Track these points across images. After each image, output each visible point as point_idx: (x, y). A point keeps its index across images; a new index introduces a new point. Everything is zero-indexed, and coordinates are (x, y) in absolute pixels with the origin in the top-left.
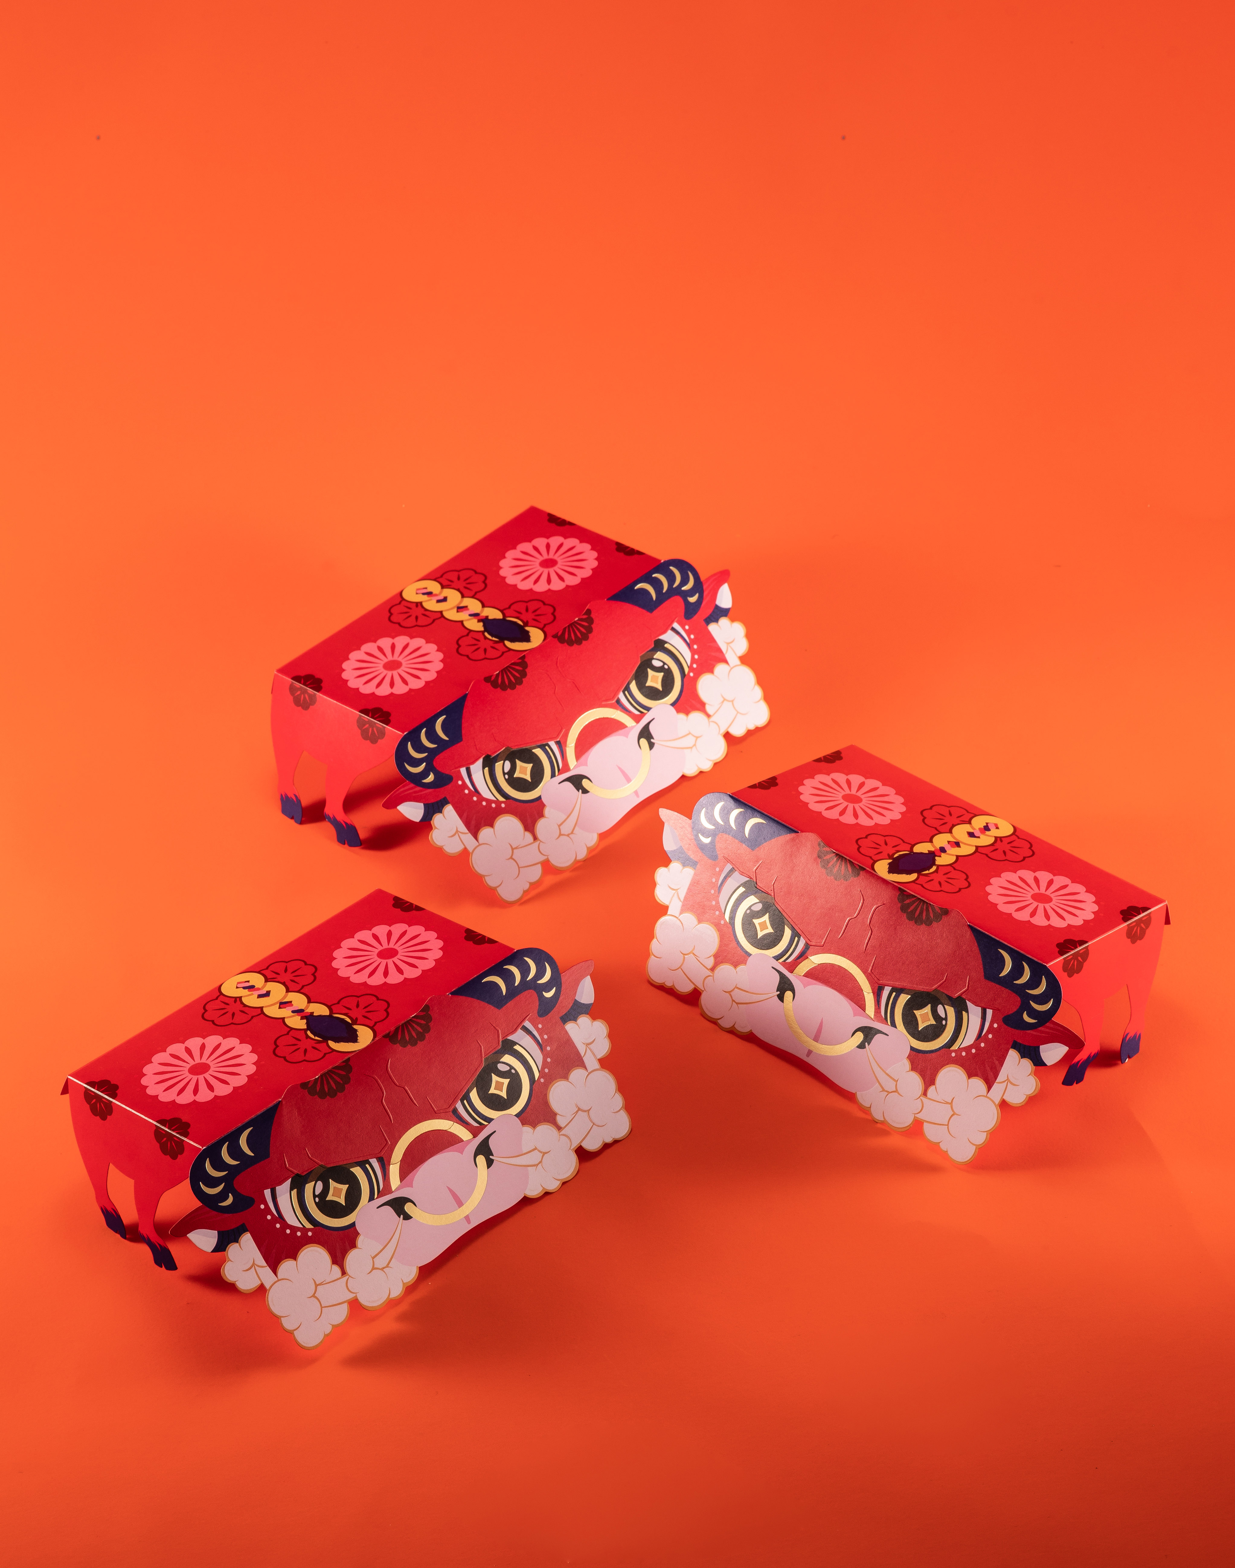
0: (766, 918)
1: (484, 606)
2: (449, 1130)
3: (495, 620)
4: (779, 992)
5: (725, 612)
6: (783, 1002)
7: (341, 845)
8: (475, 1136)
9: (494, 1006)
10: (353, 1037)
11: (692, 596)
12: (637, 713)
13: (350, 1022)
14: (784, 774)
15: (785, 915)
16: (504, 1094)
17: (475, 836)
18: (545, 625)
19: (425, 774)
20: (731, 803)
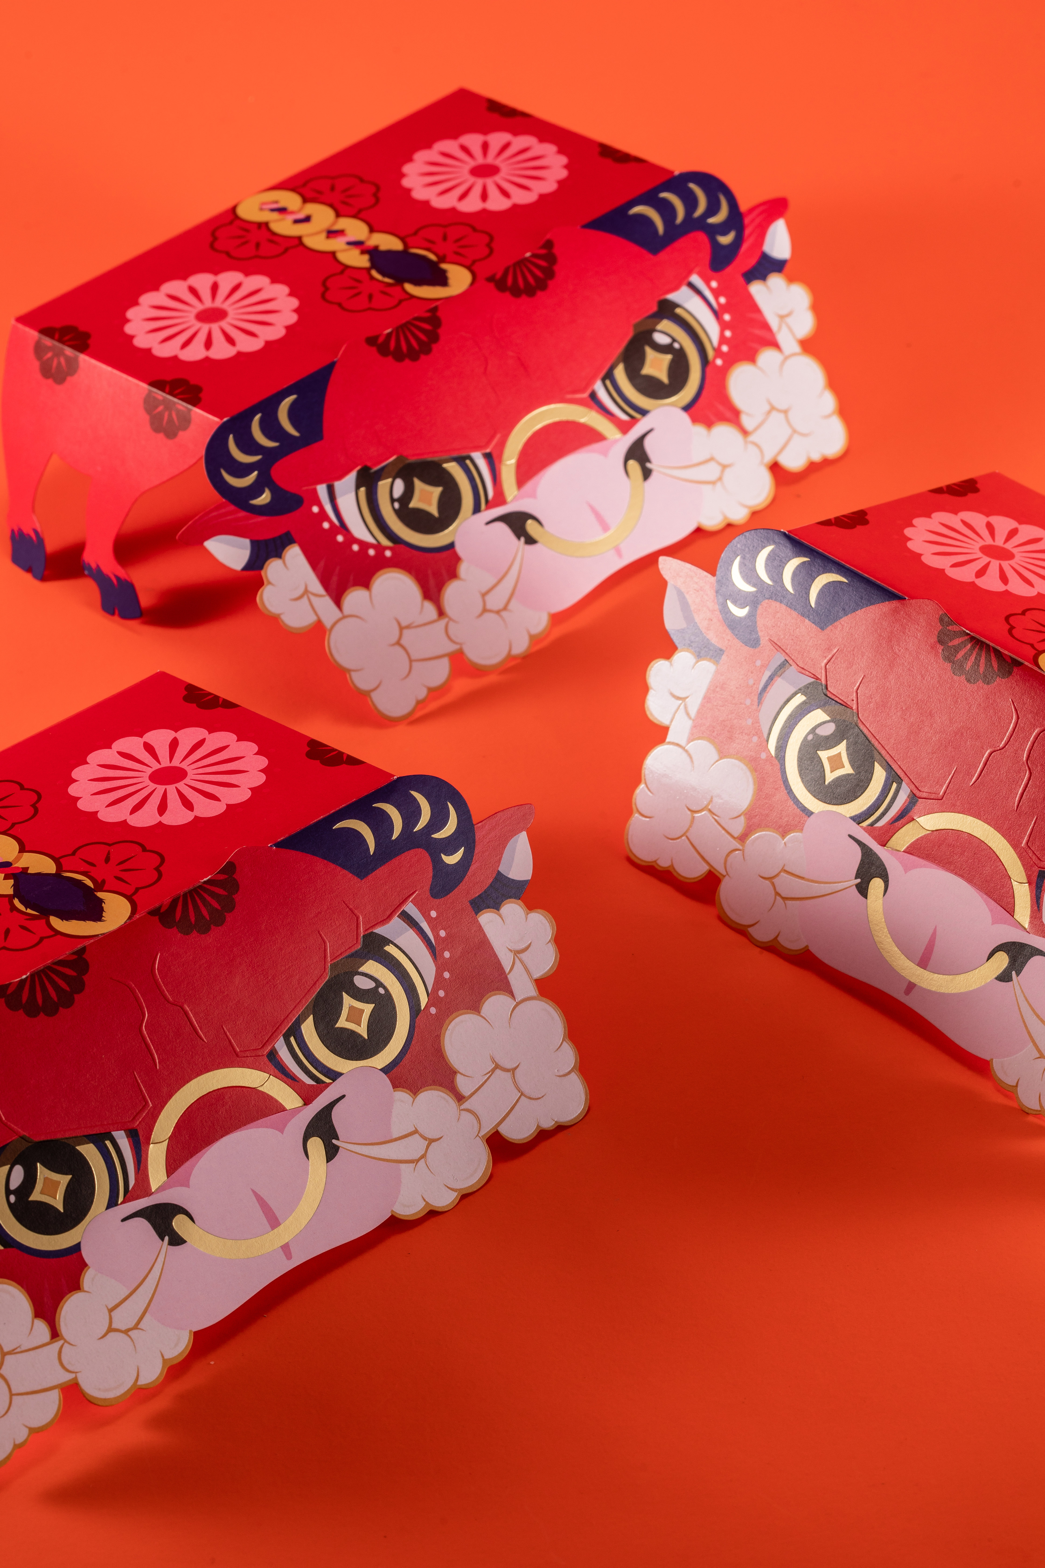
0: (841, 749)
1: (372, 230)
2: (260, 1089)
3: (390, 253)
4: (859, 880)
5: (778, 266)
6: (866, 897)
7: (107, 615)
8: (307, 1101)
9: (353, 873)
10: (95, 913)
11: (725, 233)
12: (624, 417)
13: (93, 887)
14: (878, 508)
15: (876, 744)
16: (362, 1030)
17: (338, 602)
18: (474, 262)
19: (255, 490)
20: (787, 548)
